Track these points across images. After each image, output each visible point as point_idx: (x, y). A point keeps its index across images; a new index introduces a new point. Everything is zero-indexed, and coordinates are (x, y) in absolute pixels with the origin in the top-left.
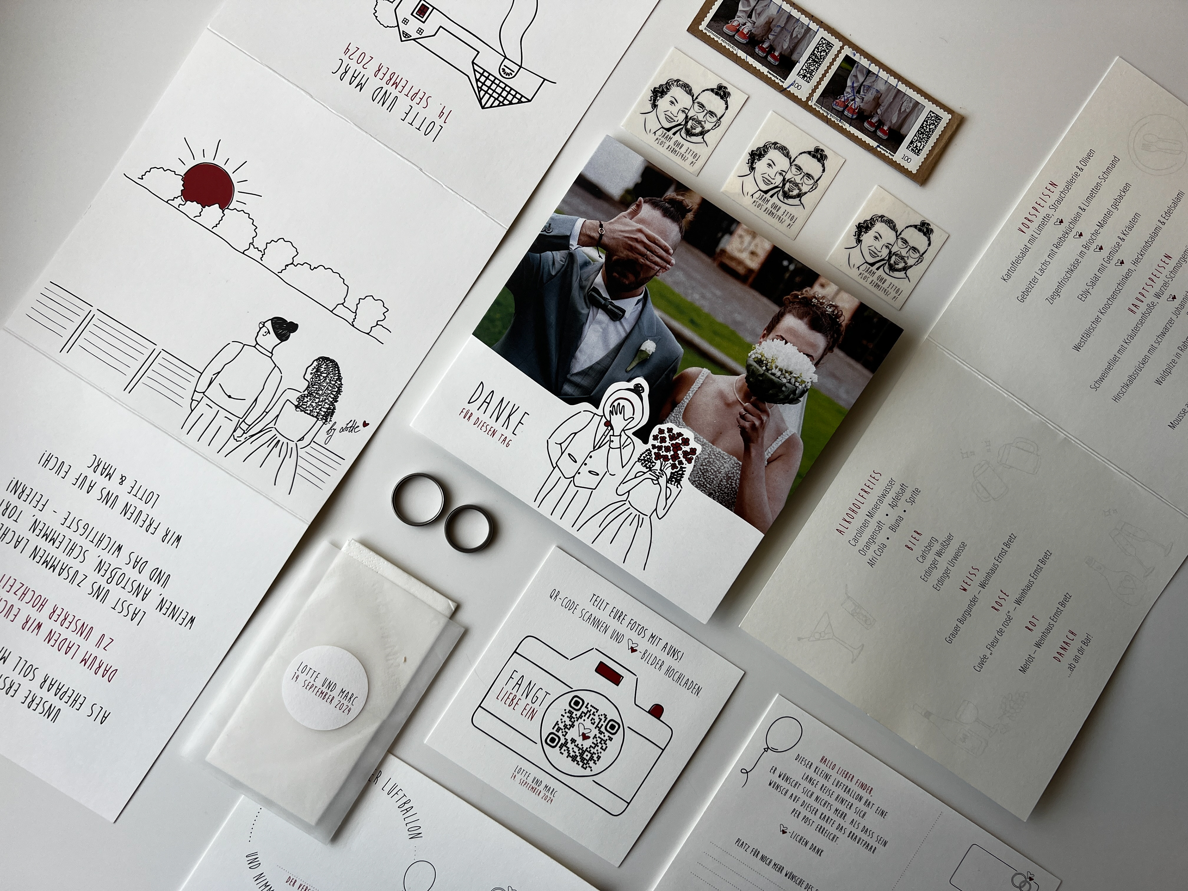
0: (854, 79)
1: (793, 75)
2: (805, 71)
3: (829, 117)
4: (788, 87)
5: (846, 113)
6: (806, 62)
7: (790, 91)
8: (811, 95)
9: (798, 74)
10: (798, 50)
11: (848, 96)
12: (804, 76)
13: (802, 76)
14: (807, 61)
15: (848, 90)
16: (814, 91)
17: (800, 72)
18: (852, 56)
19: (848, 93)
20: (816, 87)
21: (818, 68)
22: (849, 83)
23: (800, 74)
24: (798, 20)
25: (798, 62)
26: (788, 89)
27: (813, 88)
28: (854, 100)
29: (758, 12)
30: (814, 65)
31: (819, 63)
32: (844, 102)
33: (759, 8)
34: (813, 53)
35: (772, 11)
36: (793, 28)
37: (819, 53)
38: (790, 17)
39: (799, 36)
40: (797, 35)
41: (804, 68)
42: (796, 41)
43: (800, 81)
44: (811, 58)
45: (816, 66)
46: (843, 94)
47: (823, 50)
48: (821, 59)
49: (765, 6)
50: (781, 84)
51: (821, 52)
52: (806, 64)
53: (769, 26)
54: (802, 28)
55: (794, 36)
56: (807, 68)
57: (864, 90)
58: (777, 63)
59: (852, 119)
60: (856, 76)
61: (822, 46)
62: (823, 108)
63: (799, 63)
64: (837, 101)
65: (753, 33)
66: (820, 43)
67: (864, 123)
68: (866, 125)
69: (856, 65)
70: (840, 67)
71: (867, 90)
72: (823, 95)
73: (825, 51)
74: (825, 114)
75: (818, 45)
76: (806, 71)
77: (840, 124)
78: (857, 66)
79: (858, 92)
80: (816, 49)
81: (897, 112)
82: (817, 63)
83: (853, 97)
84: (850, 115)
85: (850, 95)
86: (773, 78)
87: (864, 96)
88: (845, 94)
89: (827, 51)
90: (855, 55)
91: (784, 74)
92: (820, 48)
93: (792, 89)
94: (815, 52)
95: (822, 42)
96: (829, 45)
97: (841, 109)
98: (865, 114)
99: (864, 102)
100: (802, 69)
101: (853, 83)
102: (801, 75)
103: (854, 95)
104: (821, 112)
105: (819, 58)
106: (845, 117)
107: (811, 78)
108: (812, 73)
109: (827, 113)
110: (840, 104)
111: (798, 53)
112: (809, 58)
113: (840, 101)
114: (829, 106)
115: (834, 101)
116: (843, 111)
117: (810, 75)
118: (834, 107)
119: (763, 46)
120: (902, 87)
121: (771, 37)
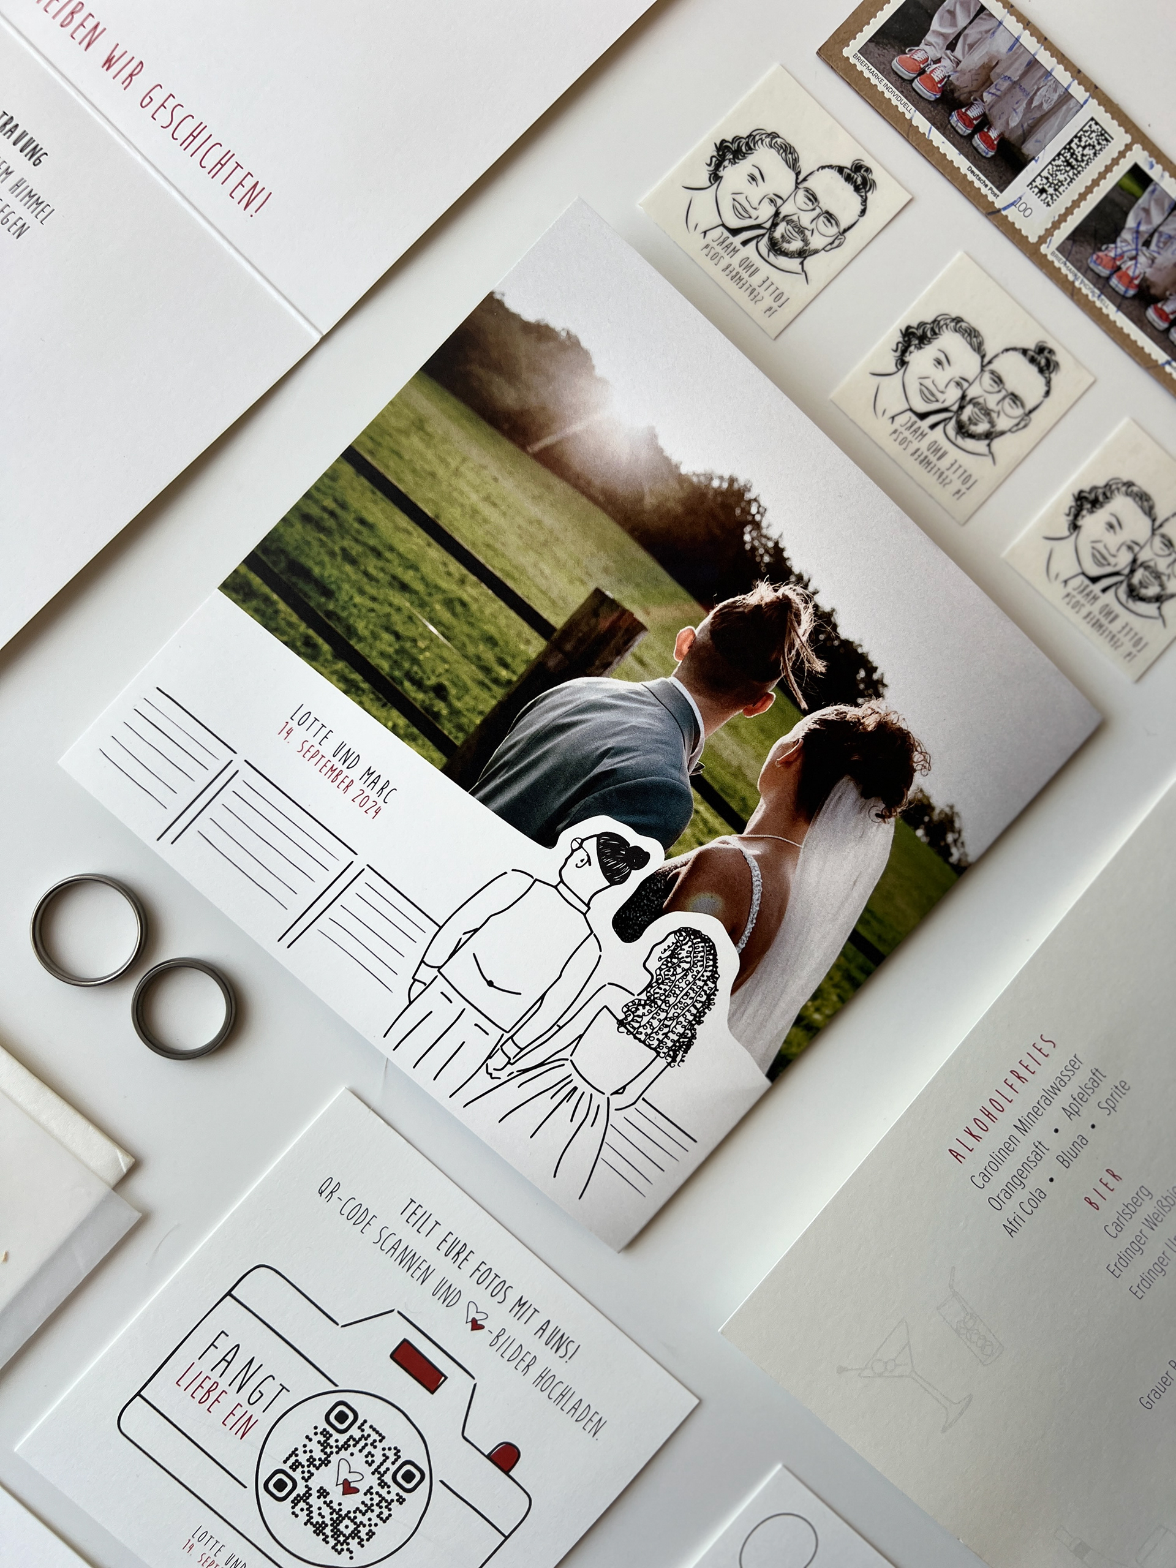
0: (1142, 215)
1: (1020, 184)
2: (1045, 181)
3: (1077, 284)
4: (1005, 208)
5: (1114, 282)
6: (1050, 163)
7: (1007, 216)
8: (1049, 233)
9: (1031, 184)
10: (1039, 135)
11: (1125, 249)
12: (1042, 191)
13: (1036, 190)
14: (1054, 160)
15: (1126, 235)
16: (1056, 225)
17: (1034, 180)
18: (1146, 168)
19: (1125, 241)
20: (1063, 218)
21: (1072, 180)
22: (1131, 222)
23: (1034, 184)
24: (1048, 74)
25: (1033, 158)
26: (1004, 213)
27: (1057, 218)
28: (1134, 258)
29: (969, 41)
30: (1066, 171)
31: (1076, 169)
32: (1114, 259)
33: (973, 33)
34: (1068, 147)
35: (999, 45)
36: (1036, 87)
37: (1080, 149)
38: (1033, 63)
39: (1046, 107)
40: (1042, 104)
41: (1045, 173)
42: (1038, 115)
43: (1032, 199)
44: (1063, 155)
45: (1071, 174)
46: (1114, 242)
47: (1089, 145)
48: (1083, 161)
49: (987, 32)
50: (991, 198)
51: (1084, 148)
52: (1050, 167)
53: (986, 76)
54: (1055, 90)
55: (1035, 103)
56: (1052, 175)
57: (1158, 241)
58: (991, 154)
59: (1124, 297)
60: (1147, 211)
61: (1089, 136)
62: (1068, 264)
63: (1036, 161)
64: (1100, 254)
65: (952, 83)
66: (1087, 128)
67: (1146, 309)
68: (1151, 313)
69: (1150, 188)
70: (1118, 187)
71: (1165, 244)
72: (1076, 236)
73: (1094, 147)
74: (1071, 278)
75: (1081, 133)
76: (1048, 182)
77: (1098, 304)
78: (1153, 191)
79: (1147, 244)
80: (1076, 140)
82: (1073, 167)
83: (1134, 253)
84: (1121, 289)
85: (1129, 248)
86: (977, 184)
87: (1156, 255)
88: (1119, 244)
89: (1098, 147)
90: (1152, 166)
91: (1001, 178)
92: (1084, 139)
93: (1012, 214)
94: (1073, 145)
95: (1090, 126)
96: (1104, 137)
97: (1105, 272)
98: (1153, 291)
99: (1155, 265)
100: (1039, 175)
101: (1139, 224)
102: (1036, 186)
103: (1137, 249)
104: (1064, 271)
105: (1079, 158)
106: (1110, 290)
107: (1055, 197)
108: (1059, 187)
109: (1076, 275)
110: (1104, 262)
111: (1037, 141)
112: (1059, 154)
113: (1106, 255)
114: (1081, 261)
115: (1094, 253)
116: (1108, 279)
117: (1056, 190)
118: (1092, 265)
119: (968, 113)
121: (987, 97)
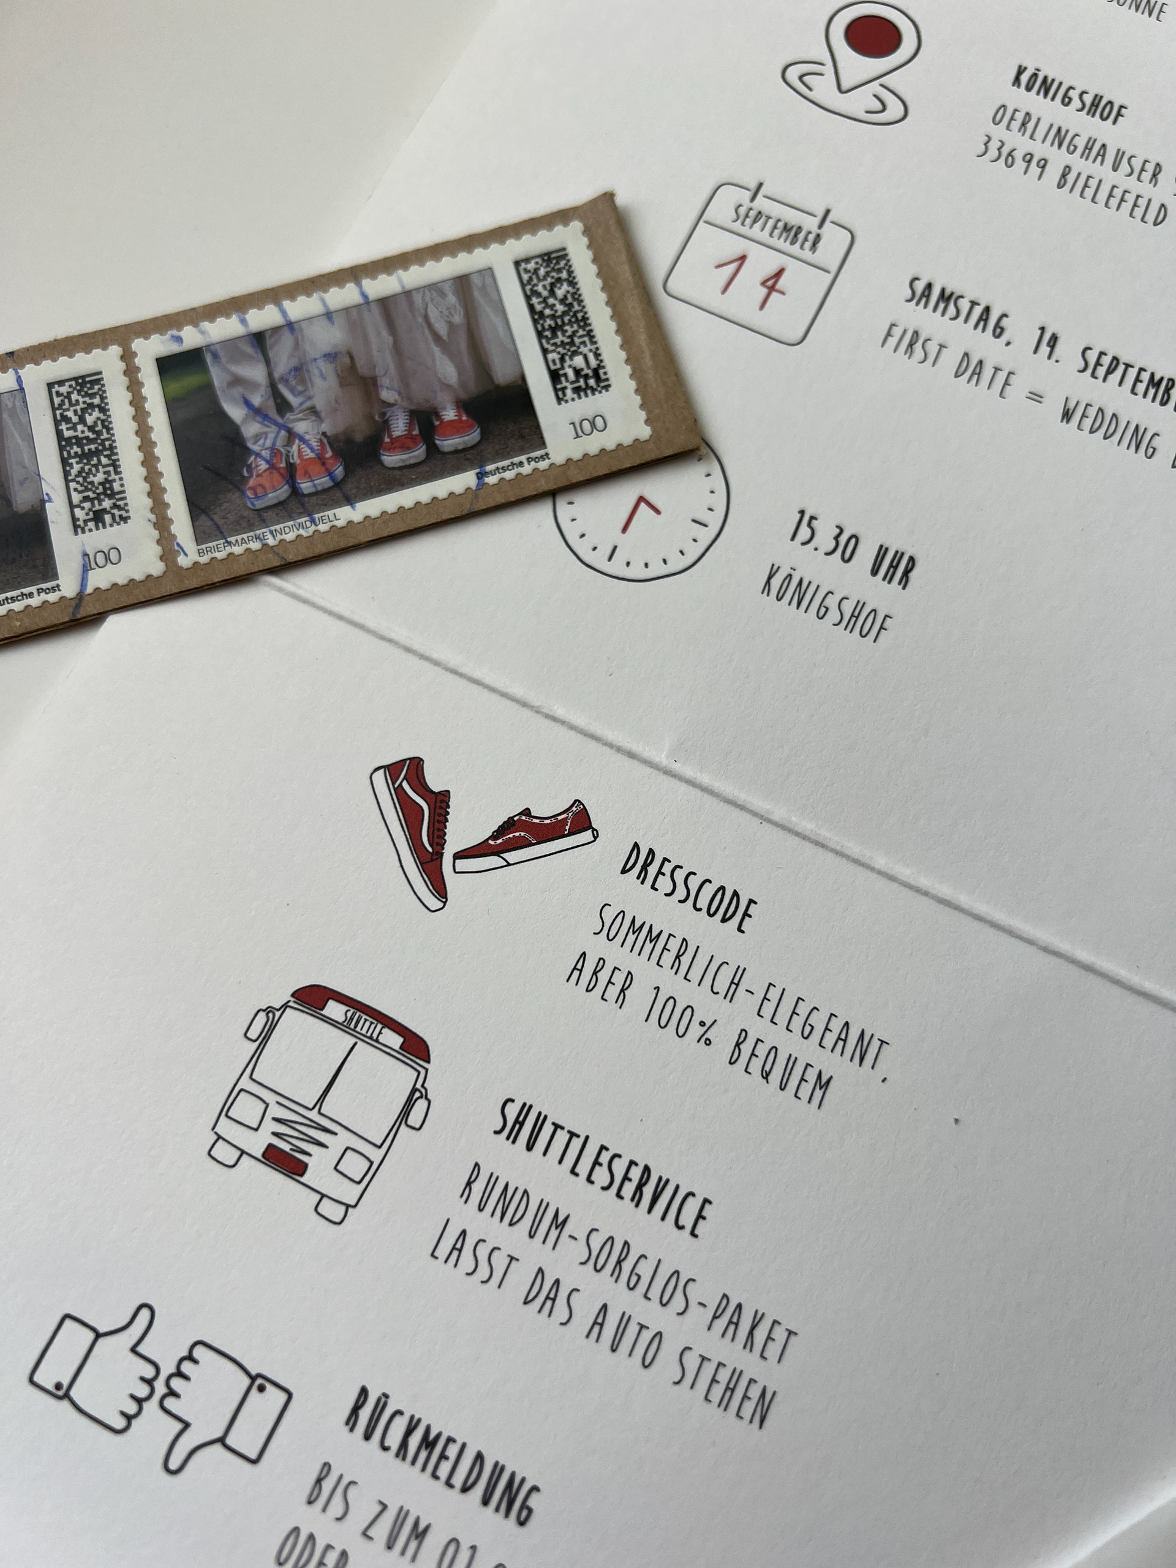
1: (66, 545)
2: (87, 505)
3: (271, 541)
4: (83, 586)
6: (67, 482)
7: (97, 590)
8: (166, 539)
9: (75, 527)
10: (15, 476)
11: (269, 443)
12: (98, 516)
13: (91, 525)
14: (66, 474)
16: (162, 523)
17: (74, 520)
18: (175, 348)
19: (257, 437)
21: (115, 465)
23: (81, 523)
25: (43, 502)
28: (292, 435)
30: (96, 465)
31: (105, 449)
32: (272, 467)
34: (64, 443)
37: (80, 427)
41: (76, 498)
43: (97, 539)
44: (69, 457)
47: (84, 410)
51: (82, 420)
57: (292, 390)
59: (338, 485)
60: (237, 381)
61: (71, 405)
62: (232, 539)
64: (251, 483)
66: (57, 401)
67: (381, 463)
68: (391, 459)
69: (209, 359)
70: (172, 405)
71: (303, 381)
73: (91, 406)
75: (58, 412)
76: (91, 500)
78: (215, 356)
79: (283, 406)
80: (64, 426)
81: (436, 350)
82: (97, 453)
83: (283, 433)
84: (324, 482)
85: (271, 436)
86: (17, 606)
87: (308, 404)
88: (256, 448)
89: (97, 401)
90: (179, 339)
92: (70, 414)
93: (100, 579)
94: (67, 434)
96: (89, 383)
97: (283, 492)
98: (359, 437)
99: (323, 415)
100: (72, 507)
101: (247, 403)
102: (85, 522)
103: (281, 427)
105: (92, 436)
106: (314, 499)
107: (121, 503)
109: (257, 538)
110: (267, 484)
111: (22, 483)
112: (64, 462)
113: (258, 475)
115: (243, 493)
116: (295, 491)
117: (111, 496)
120: (381, 286)
